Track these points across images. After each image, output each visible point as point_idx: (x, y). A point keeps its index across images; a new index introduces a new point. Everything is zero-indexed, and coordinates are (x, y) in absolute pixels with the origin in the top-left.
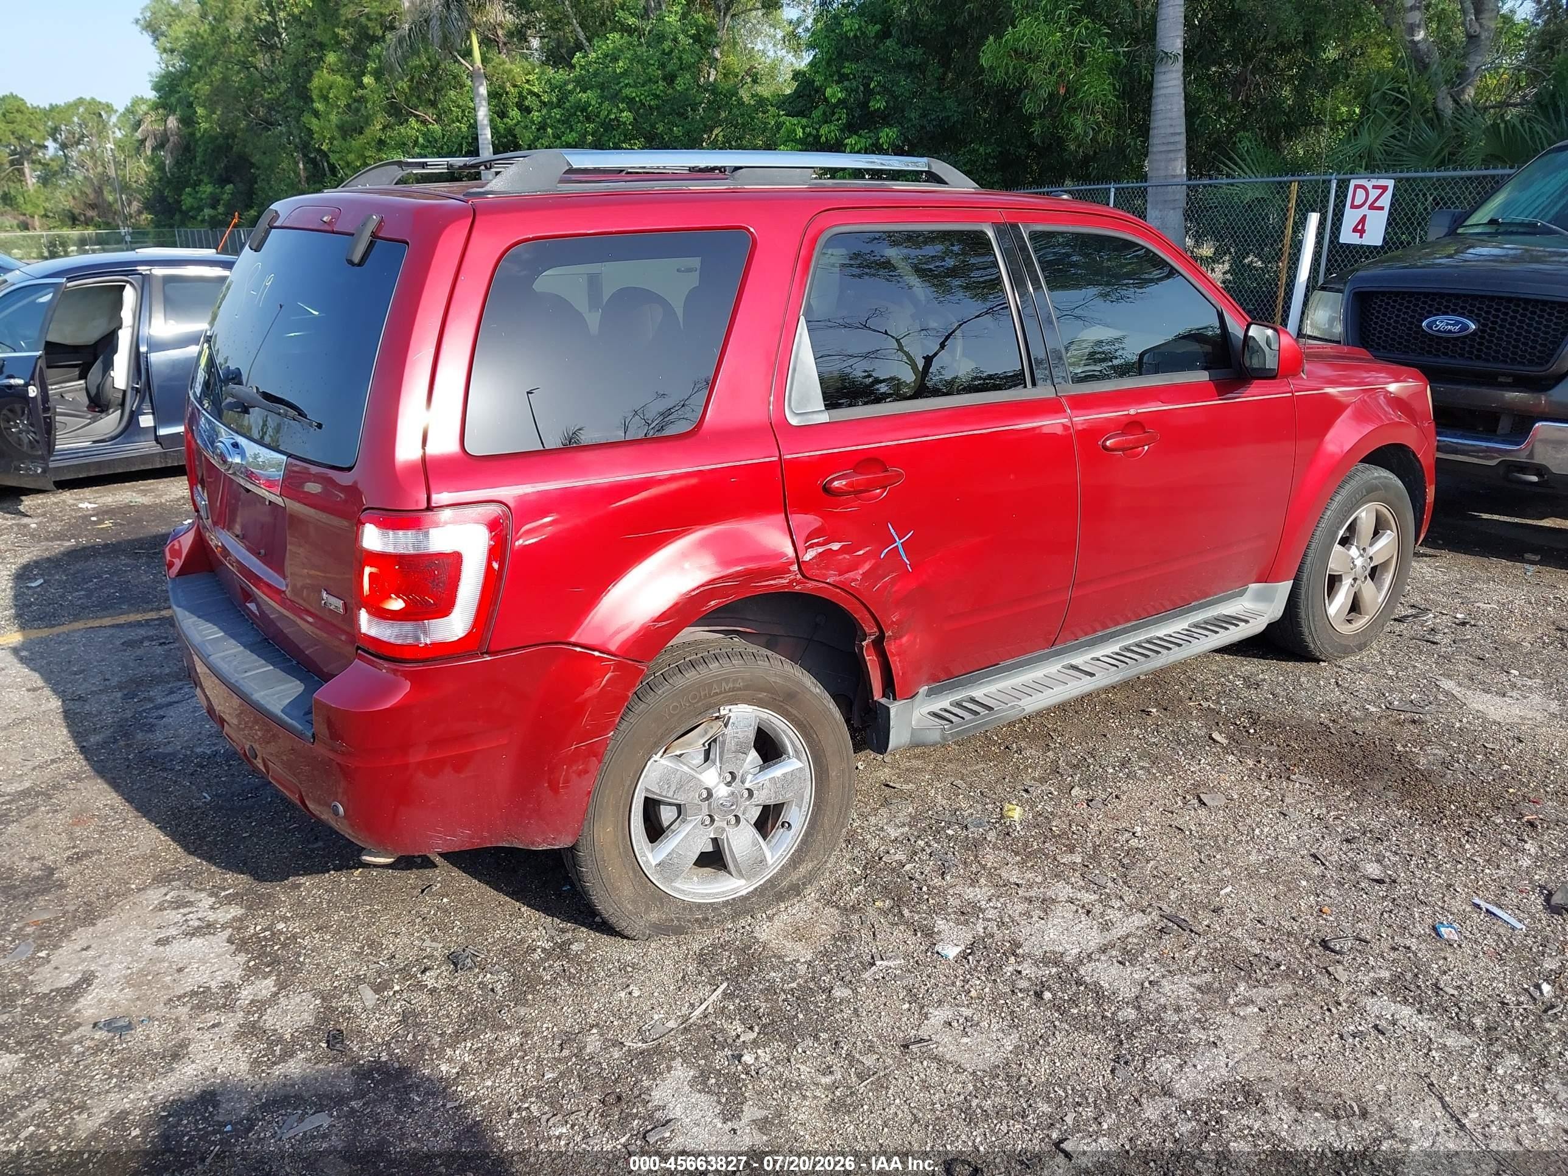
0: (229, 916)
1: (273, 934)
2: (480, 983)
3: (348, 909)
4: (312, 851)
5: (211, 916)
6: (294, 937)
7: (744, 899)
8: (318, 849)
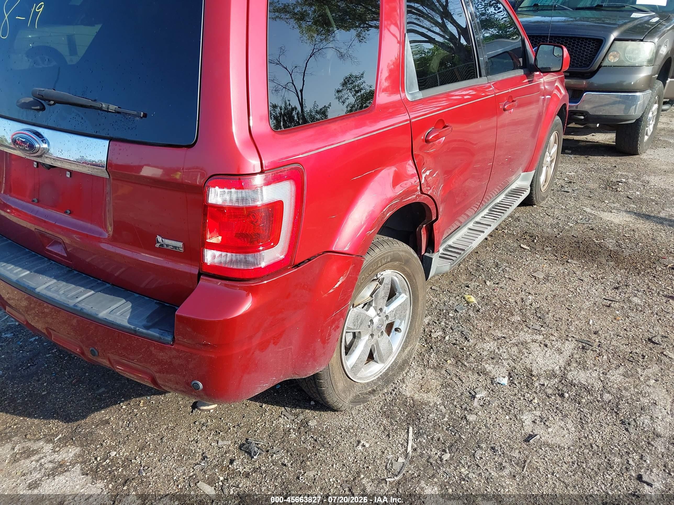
0: (71, 455)
1: (112, 460)
2: (272, 462)
3: (153, 431)
4: (100, 395)
5: (57, 457)
6: (128, 459)
7: (386, 374)
8: (104, 393)
